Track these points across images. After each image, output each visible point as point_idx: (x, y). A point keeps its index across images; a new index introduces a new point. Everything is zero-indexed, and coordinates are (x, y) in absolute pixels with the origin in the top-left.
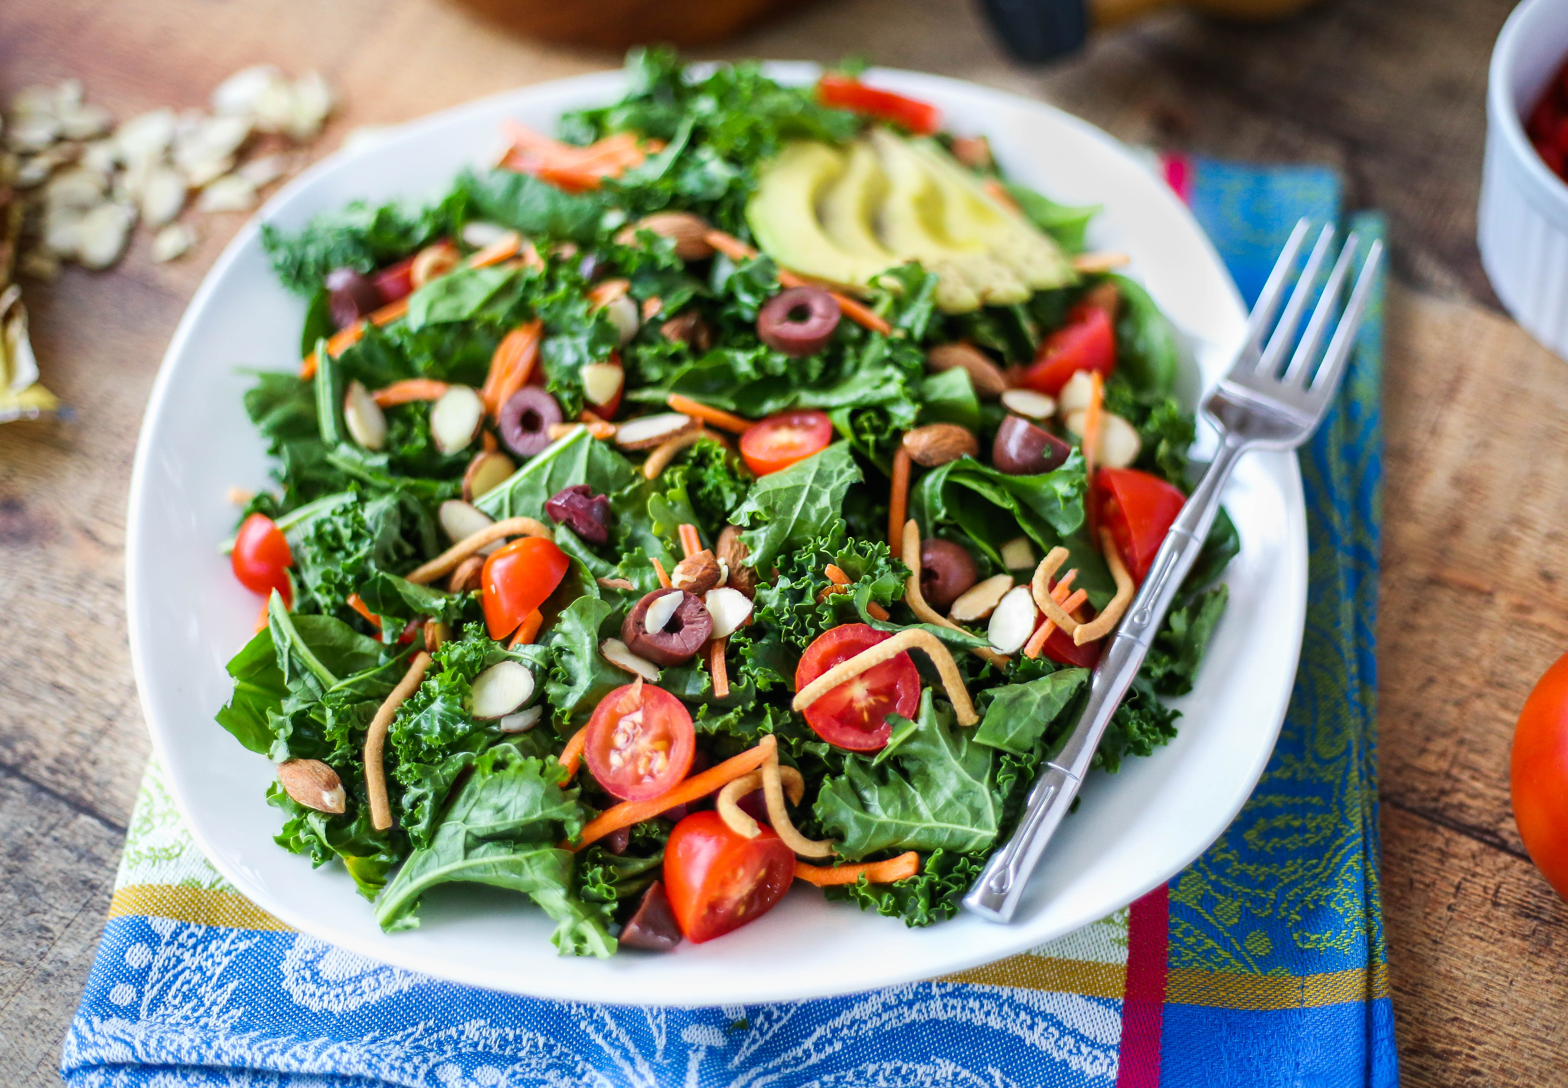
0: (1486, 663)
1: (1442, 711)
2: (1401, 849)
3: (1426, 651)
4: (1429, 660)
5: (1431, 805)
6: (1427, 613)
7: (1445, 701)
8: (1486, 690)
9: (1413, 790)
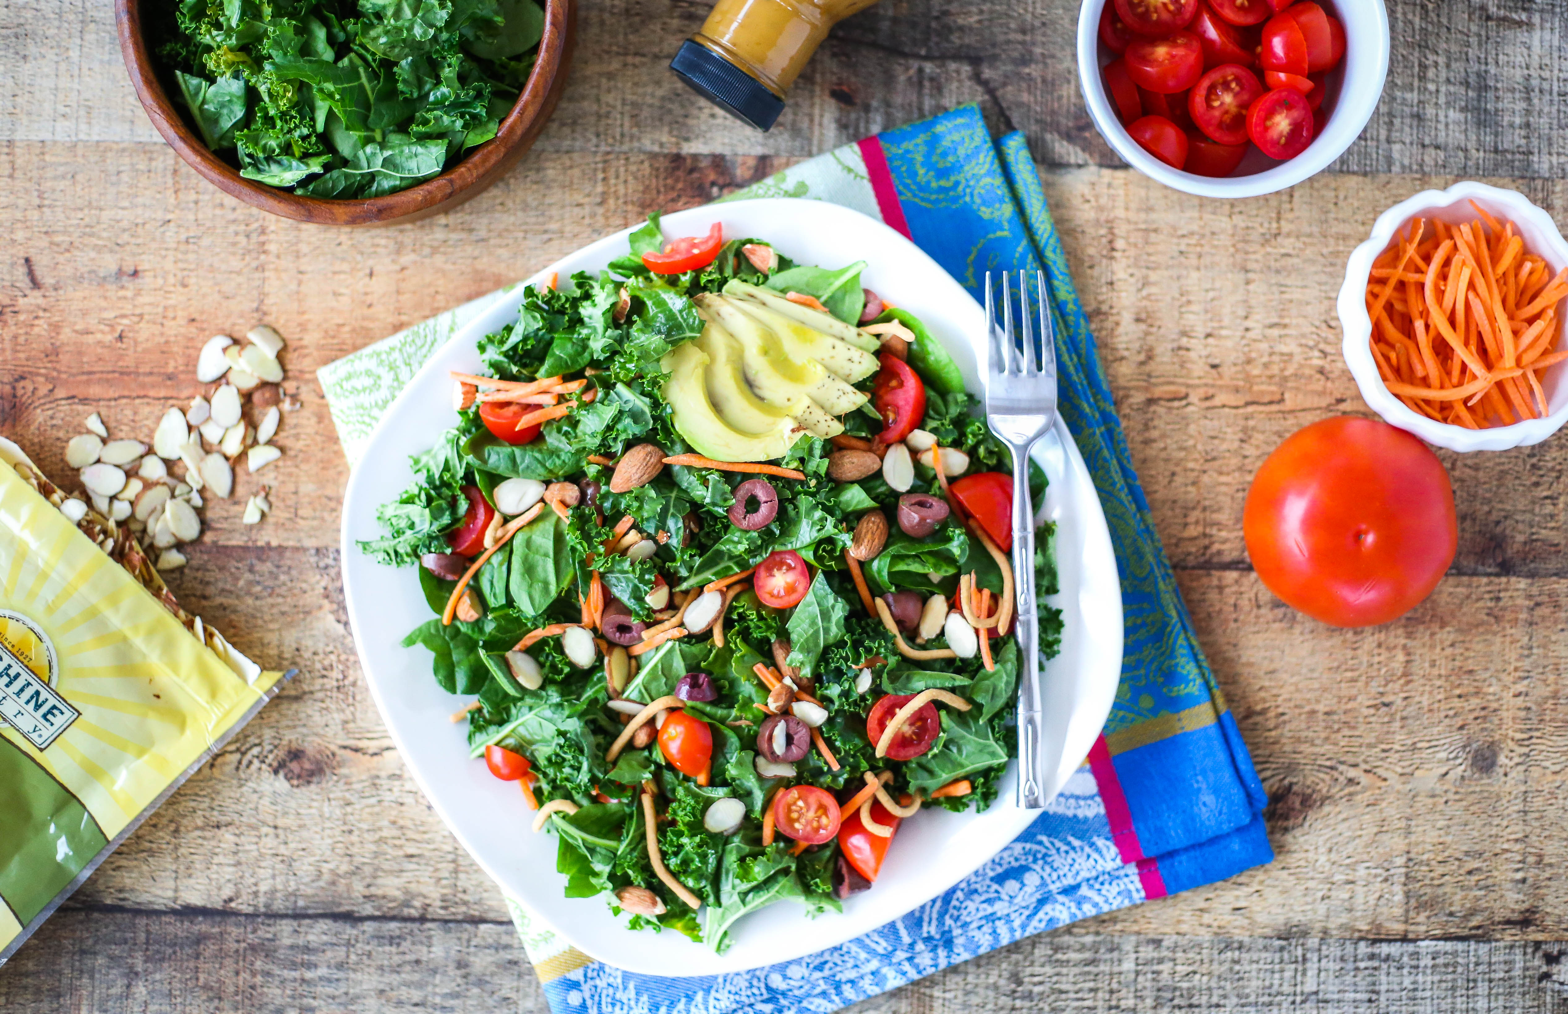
0: (1200, 447)
1: (1186, 493)
2: (1196, 596)
3: (1163, 455)
4: (1167, 460)
5: (1202, 559)
6: (1155, 427)
7: (1186, 485)
8: (1206, 466)
9: (1189, 554)
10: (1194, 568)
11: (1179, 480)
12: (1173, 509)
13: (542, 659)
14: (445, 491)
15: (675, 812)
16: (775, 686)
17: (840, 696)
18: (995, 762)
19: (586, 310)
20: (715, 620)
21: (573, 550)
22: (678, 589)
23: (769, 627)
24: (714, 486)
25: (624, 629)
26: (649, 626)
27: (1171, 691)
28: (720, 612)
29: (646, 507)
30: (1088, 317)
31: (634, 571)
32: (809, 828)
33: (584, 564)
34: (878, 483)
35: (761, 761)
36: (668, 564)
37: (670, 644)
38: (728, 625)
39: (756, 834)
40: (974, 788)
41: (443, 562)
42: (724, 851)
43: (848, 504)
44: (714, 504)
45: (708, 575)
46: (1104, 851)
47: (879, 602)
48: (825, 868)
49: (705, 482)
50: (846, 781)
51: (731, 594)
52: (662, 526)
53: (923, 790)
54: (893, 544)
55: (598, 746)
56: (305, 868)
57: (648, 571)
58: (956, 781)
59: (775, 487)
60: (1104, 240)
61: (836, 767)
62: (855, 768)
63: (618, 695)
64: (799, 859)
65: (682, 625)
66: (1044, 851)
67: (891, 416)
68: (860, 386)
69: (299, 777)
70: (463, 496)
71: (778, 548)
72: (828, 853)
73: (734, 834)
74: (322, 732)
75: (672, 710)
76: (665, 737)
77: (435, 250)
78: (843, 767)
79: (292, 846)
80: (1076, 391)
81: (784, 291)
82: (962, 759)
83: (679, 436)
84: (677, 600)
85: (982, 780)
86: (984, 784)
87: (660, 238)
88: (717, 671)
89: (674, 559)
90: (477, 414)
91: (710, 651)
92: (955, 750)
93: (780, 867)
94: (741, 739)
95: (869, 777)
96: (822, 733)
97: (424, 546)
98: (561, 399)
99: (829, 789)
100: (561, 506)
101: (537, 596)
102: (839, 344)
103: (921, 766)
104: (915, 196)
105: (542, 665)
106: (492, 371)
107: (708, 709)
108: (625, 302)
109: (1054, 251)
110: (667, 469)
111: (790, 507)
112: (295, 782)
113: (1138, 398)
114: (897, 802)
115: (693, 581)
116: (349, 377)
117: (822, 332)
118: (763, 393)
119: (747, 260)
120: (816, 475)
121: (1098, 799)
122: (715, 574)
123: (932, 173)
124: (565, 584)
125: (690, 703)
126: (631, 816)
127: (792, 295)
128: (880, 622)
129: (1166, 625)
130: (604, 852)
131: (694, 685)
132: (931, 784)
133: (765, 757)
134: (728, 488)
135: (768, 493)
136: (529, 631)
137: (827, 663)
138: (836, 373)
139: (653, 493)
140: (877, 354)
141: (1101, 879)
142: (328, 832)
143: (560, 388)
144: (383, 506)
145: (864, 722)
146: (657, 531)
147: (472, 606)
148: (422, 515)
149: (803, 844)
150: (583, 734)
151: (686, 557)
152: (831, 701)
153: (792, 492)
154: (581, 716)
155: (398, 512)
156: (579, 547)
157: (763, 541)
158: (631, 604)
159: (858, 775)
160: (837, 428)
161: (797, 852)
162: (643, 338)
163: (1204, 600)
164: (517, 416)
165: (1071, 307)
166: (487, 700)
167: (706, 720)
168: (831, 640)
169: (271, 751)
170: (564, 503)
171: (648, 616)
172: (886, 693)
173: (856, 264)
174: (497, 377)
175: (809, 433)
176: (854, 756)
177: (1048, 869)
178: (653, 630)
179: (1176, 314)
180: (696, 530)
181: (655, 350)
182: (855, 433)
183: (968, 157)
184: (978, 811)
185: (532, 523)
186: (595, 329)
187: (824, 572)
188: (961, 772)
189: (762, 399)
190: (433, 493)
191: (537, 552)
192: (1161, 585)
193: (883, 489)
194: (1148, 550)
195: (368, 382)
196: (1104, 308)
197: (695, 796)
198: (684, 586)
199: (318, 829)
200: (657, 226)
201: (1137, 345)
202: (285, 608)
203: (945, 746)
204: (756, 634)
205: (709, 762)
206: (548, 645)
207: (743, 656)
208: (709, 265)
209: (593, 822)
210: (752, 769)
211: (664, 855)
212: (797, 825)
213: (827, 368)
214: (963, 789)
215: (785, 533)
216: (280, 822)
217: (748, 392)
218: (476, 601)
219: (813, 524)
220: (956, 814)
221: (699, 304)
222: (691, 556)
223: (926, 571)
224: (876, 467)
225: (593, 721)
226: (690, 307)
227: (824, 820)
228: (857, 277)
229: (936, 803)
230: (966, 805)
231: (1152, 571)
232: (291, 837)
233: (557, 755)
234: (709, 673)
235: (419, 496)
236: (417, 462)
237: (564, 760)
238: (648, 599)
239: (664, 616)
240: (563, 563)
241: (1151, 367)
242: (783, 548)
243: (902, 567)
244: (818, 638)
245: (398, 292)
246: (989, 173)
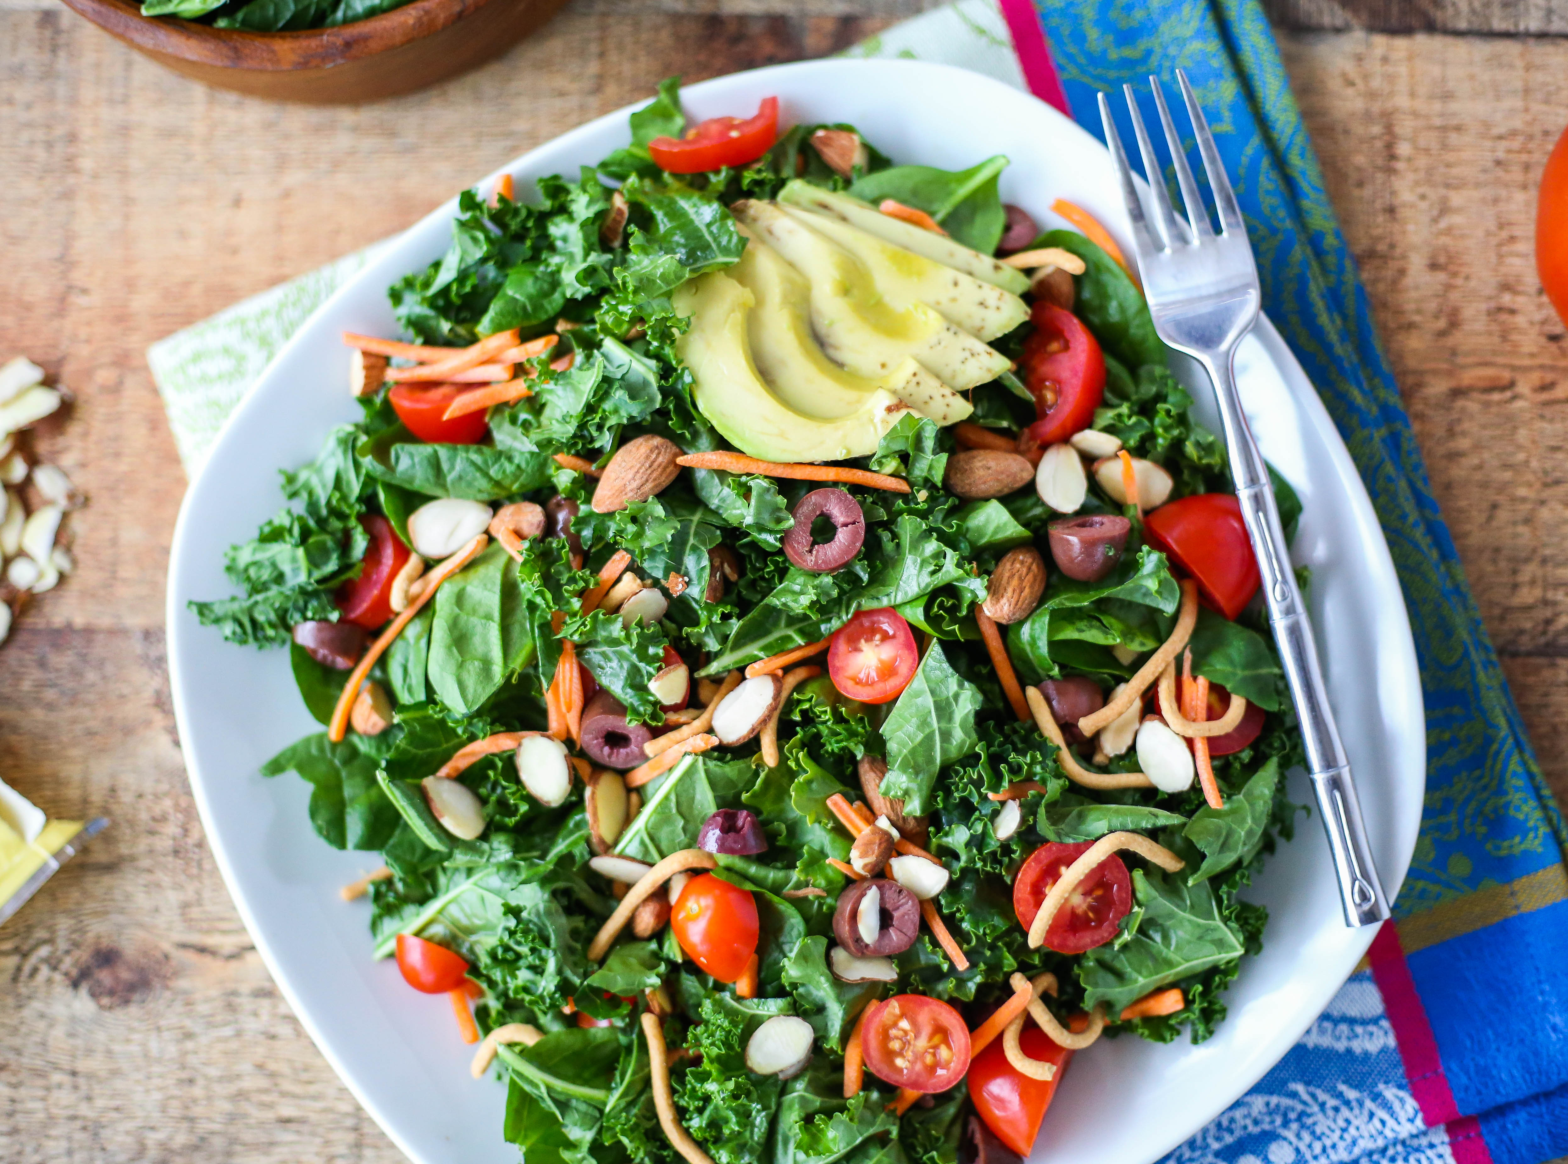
0: (1534, 464)
1: (1515, 536)
2: (1533, 699)
3: (1478, 476)
4: (1484, 485)
5: (1542, 640)
6: (1464, 434)
7: (1515, 523)
8: (1547, 493)
9: (1522, 632)
10: (1529, 654)
11: (1503, 515)
12: (1494, 561)
13: (483, 791)
14: (336, 524)
15: (698, 1043)
16: (862, 831)
17: (968, 845)
18: (1222, 957)
19: (558, 228)
20: (764, 722)
21: (532, 607)
22: (703, 673)
23: (852, 734)
24: (760, 496)
25: (616, 739)
26: (656, 733)
27: (1498, 848)
28: (772, 709)
29: (649, 533)
30: (1359, 262)
31: (628, 637)
32: (918, 1067)
33: (547, 629)
34: (1030, 502)
35: (839, 955)
36: (687, 630)
37: (689, 760)
38: (785, 730)
39: (834, 1077)
40: (1188, 1003)
41: (327, 635)
42: (779, 1105)
43: (980, 532)
44: (761, 528)
45: (753, 649)
46: (1397, 1106)
47: (1032, 692)
48: (947, 1134)
49: (746, 493)
50: (980, 987)
51: (791, 680)
52: (676, 566)
53: (1107, 1006)
54: (1052, 596)
55: (575, 934)
56: (120, 1138)
57: (654, 640)
58: (1160, 990)
59: (862, 504)
60: (1379, 144)
61: (962, 964)
62: (994, 967)
63: (608, 848)
64: (904, 1121)
65: (710, 731)
66: (1299, 1107)
67: (1049, 396)
68: (1000, 345)
69: (111, 993)
70: (360, 529)
71: (867, 604)
72: (951, 1110)
73: (796, 1077)
74: (147, 919)
75: (694, 873)
76: (681, 916)
77: (336, 165)
78: (973, 965)
79: (100, 1103)
80: (1341, 370)
81: (875, 202)
82: (1171, 954)
83: (705, 421)
84: (704, 693)
85: (1199, 988)
86: (1203, 995)
87: (679, 121)
88: (768, 808)
89: (696, 623)
90: (386, 402)
91: (756, 774)
92: (1158, 937)
93: (871, 1131)
94: (807, 920)
95: (1018, 981)
96: (939, 908)
97: (297, 608)
98: (519, 370)
99: (953, 1002)
100: (513, 538)
101: (471, 681)
102: (964, 279)
103: (1102, 964)
104: (1083, 72)
105: (483, 801)
106: (411, 332)
107: (753, 870)
108: (620, 212)
109: (1302, 155)
110: (685, 476)
111: (886, 536)
112: (105, 1001)
113: (1437, 387)
114: (1065, 1023)
115: (728, 660)
116: (197, 357)
117: (938, 261)
118: (841, 356)
119: (818, 156)
120: (928, 483)
121: (1385, 1024)
122: (764, 649)
123: (1111, 38)
124: (518, 663)
125: (723, 860)
126: (629, 1049)
127: (889, 205)
128: (1035, 727)
129: (1489, 740)
130: (583, 1107)
131: (729, 827)
132: (1119, 994)
133: (846, 947)
134: (782, 501)
135: (848, 509)
136: (462, 745)
137: (948, 793)
138: (959, 324)
139: (659, 510)
140: (1027, 297)
141: (1391, 1152)
142: (156, 1082)
143: (517, 353)
144: (235, 548)
145: (1009, 891)
146: (666, 575)
147: (376, 708)
148: (294, 560)
149: (912, 1094)
150: (548, 913)
151: (716, 619)
152: (956, 856)
153: (889, 512)
154: (545, 881)
155: (259, 556)
156: (539, 600)
157: (842, 592)
158: (627, 696)
159: (1000, 978)
160: (962, 409)
161: (901, 1108)
162: (646, 262)
163: (1546, 706)
164: (448, 399)
165: (1330, 241)
166: (397, 859)
167: (749, 887)
168: (954, 752)
169: (67, 952)
170: (519, 535)
171: (654, 717)
172: (1045, 841)
173: (991, 160)
174: (420, 340)
175: (916, 414)
176: (993, 947)
177: (1307, 1137)
178: (663, 741)
179: (1493, 259)
180: (733, 577)
181: (663, 277)
182: (991, 422)
183: (1166, 12)
184: (1195, 1040)
185: (468, 566)
186: (571, 257)
187: (941, 642)
188: (1169, 975)
189: (840, 365)
190: (312, 523)
191: (474, 612)
192: (1482, 677)
193: (1038, 511)
194: (1459, 620)
195: (225, 364)
196: (1382, 247)
197: (731, 1014)
198: (714, 668)
199: (140, 1076)
200: (676, 101)
201: (1432, 306)
202: (94, 724)
203: (1142, 930)
204: (833, 746)
205: (754, 957)
206: (493, 766)
207: (809, 782)
208: (757, 160)
209: (566, 1060)
210: (824, 968)
211: (681, 1114)
212: (899, 1062)
213: (945, 316)
214: (1171, 1002)
215: (878, 578)
216: (81, 1065)
217: (818, 355)
218: (383, 700)
219: (924, 562)
220: (1160, 1045)
221: (740, 215)
222: (725, 617)
223: (1110, 641)
224: (1026, 476)
225: (566, 893)
226: (724, 218)
227: (944, 1053)
228: (993, 180)
229: (1127, 1027)
230: (1176, 1031)
231: (1466, 654)
232: (97, 1090)
233: (507, 949)
234: (755, 811)
235: (290, 531)
236: (291, 480)
237: (519, 956)
238: (653, 686)
239: (682, 717)
240: (516, 630)
241: (1456, 338)
242: (874, 605)
243: (1070, 633)
244: (931, 748)
245: (280, 229)
246: (1200, 34)
